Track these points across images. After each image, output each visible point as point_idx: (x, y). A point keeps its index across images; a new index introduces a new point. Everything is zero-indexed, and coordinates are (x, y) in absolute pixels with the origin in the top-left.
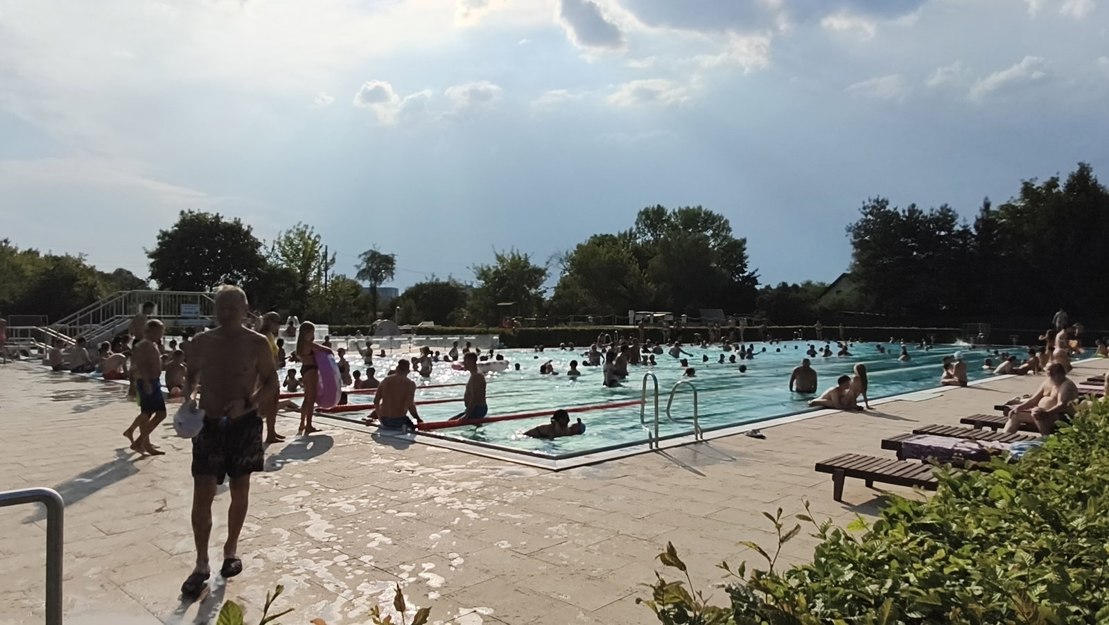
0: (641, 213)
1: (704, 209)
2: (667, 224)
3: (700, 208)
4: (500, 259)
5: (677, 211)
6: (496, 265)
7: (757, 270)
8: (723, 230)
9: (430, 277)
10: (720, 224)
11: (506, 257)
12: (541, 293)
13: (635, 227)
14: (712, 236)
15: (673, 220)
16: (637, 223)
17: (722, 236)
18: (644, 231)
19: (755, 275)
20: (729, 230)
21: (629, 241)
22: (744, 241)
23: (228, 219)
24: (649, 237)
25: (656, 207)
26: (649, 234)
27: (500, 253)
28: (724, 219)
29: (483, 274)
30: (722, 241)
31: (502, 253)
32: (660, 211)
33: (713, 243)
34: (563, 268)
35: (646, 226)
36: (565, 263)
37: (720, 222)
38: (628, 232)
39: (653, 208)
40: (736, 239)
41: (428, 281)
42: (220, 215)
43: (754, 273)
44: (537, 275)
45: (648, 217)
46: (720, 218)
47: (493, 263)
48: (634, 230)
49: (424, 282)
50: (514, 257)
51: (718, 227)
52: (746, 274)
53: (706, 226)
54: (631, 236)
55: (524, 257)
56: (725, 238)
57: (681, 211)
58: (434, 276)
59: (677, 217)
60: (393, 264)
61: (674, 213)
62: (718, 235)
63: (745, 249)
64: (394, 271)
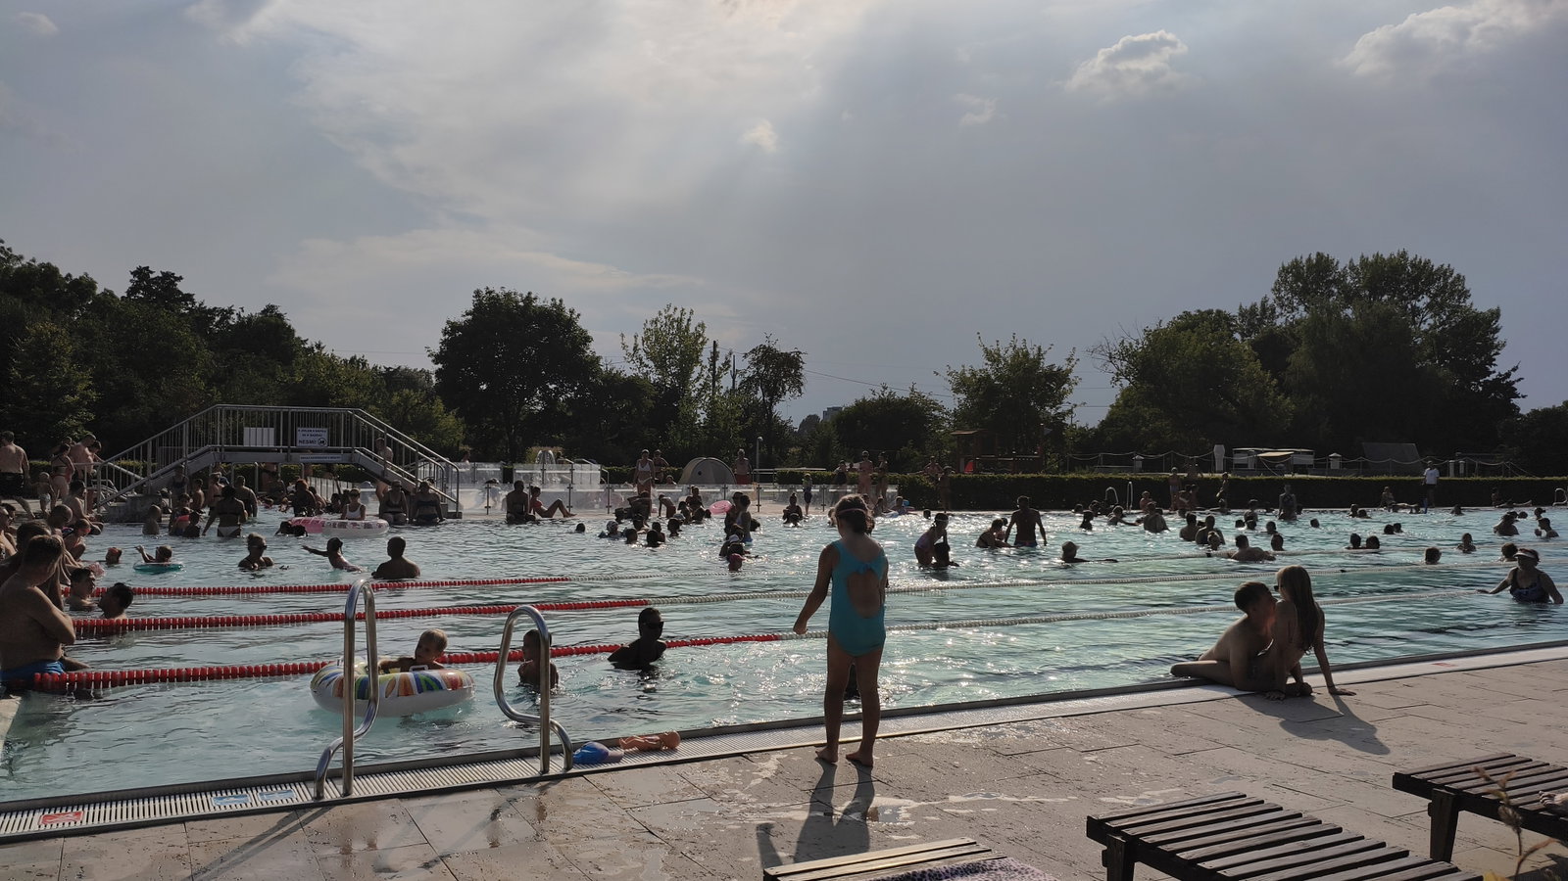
0: (1284, 271)
1: (1411, 257)
2: (1337, 287)
3: (1403, 255)
4: (992, 357)
5: (1357, 262)
6: (985, 367)
7: (1514, 370)
8: (1452, 294)
9: (879, 390)
10: (1445, 286)
11: (1002, 353)
12: (1063, 415)
13: (1272, 298)
14: (1429, 306)
15: (1349, 280)
16: (1276, 290)
17: (1449, 306)
18: (1291, 303)
19: (1512, 378)
20: (1465, 294)
21: (1261, 321)
22: (1495, 314)
23: (543, 300)
24: (1301, 313)
25: (1314, 257)
26: (1302, 308)
27: (992, 346)
28: (1455, 275)
29: (962, 384)
30: (1448, 318)
31: (995, 347)
32: (1321, 266)
33: (1431, 321)
34: (1116, 371)
35: (1294, 292)
36: (1119, 363)
37: (1446, 279)
38: (1259, 306)
39: (1309, 260)
40: (1479, 310)
41: (877, 397)
42: (533, 296)
43: (1508, 375)
44: (1055, 381)
45: (1298, 277)
46: (1444, 273)
47: (979, 364)
48: (1270, 302)
49: (869, 397)
50: (1016, 356)
51: (1442, 290)
52: (1493, 377)
53: (1417, 287)
54: (1267, 311)
55: (1036, 351)
56: (1455, 310)
57: (1364, 262)
58: (885, 388)
59: (1357, 273)
60: (798, 368)
61: (1353, 267)
62: (1441, 307)
63: (1497, 330)
64: (802, 380)
